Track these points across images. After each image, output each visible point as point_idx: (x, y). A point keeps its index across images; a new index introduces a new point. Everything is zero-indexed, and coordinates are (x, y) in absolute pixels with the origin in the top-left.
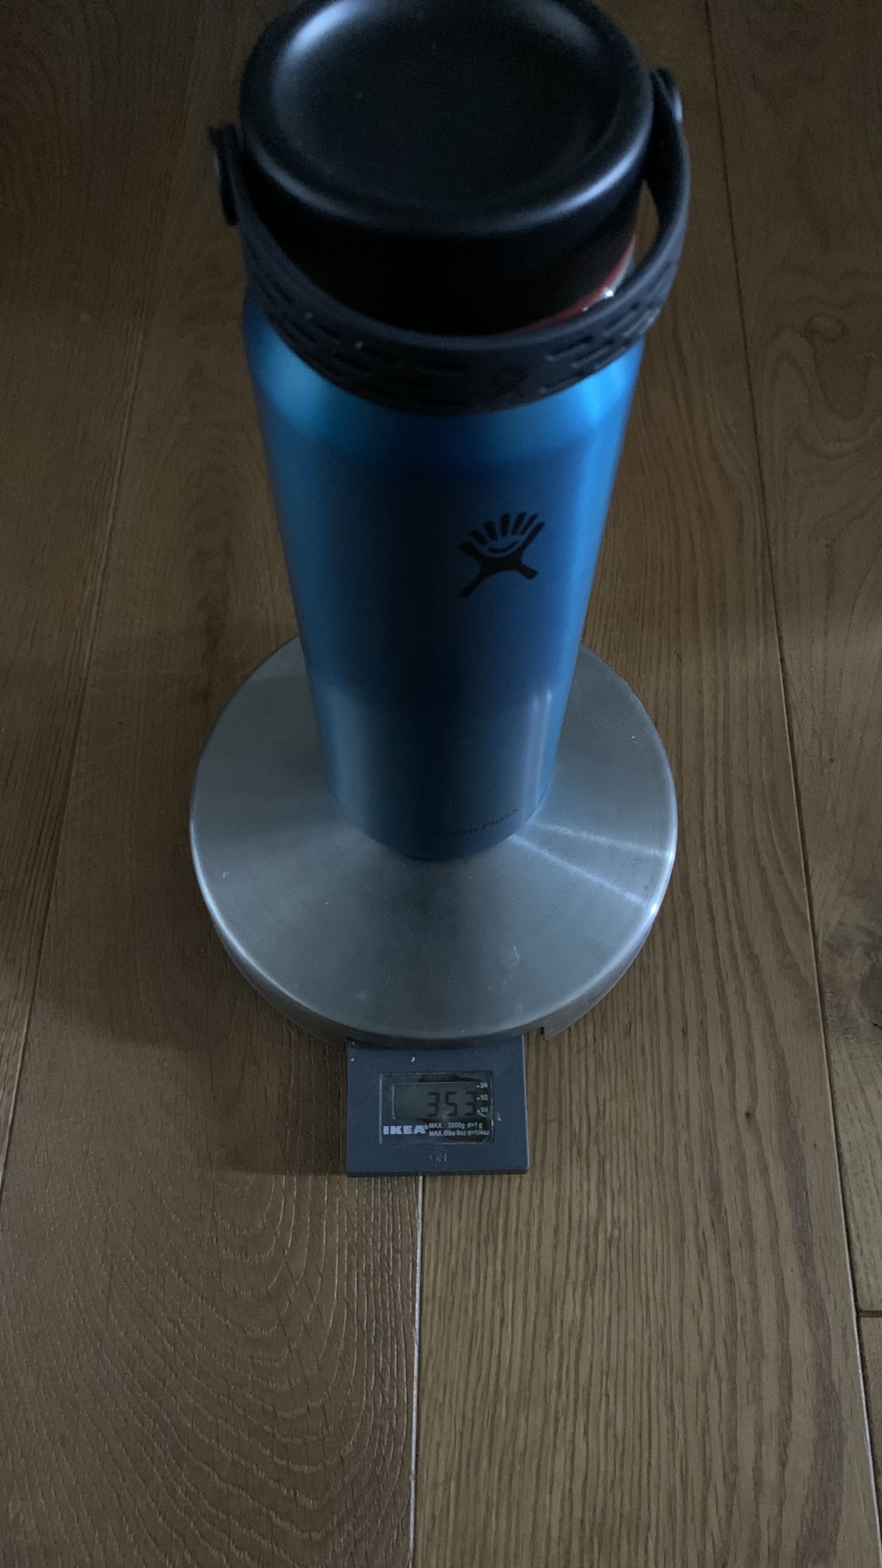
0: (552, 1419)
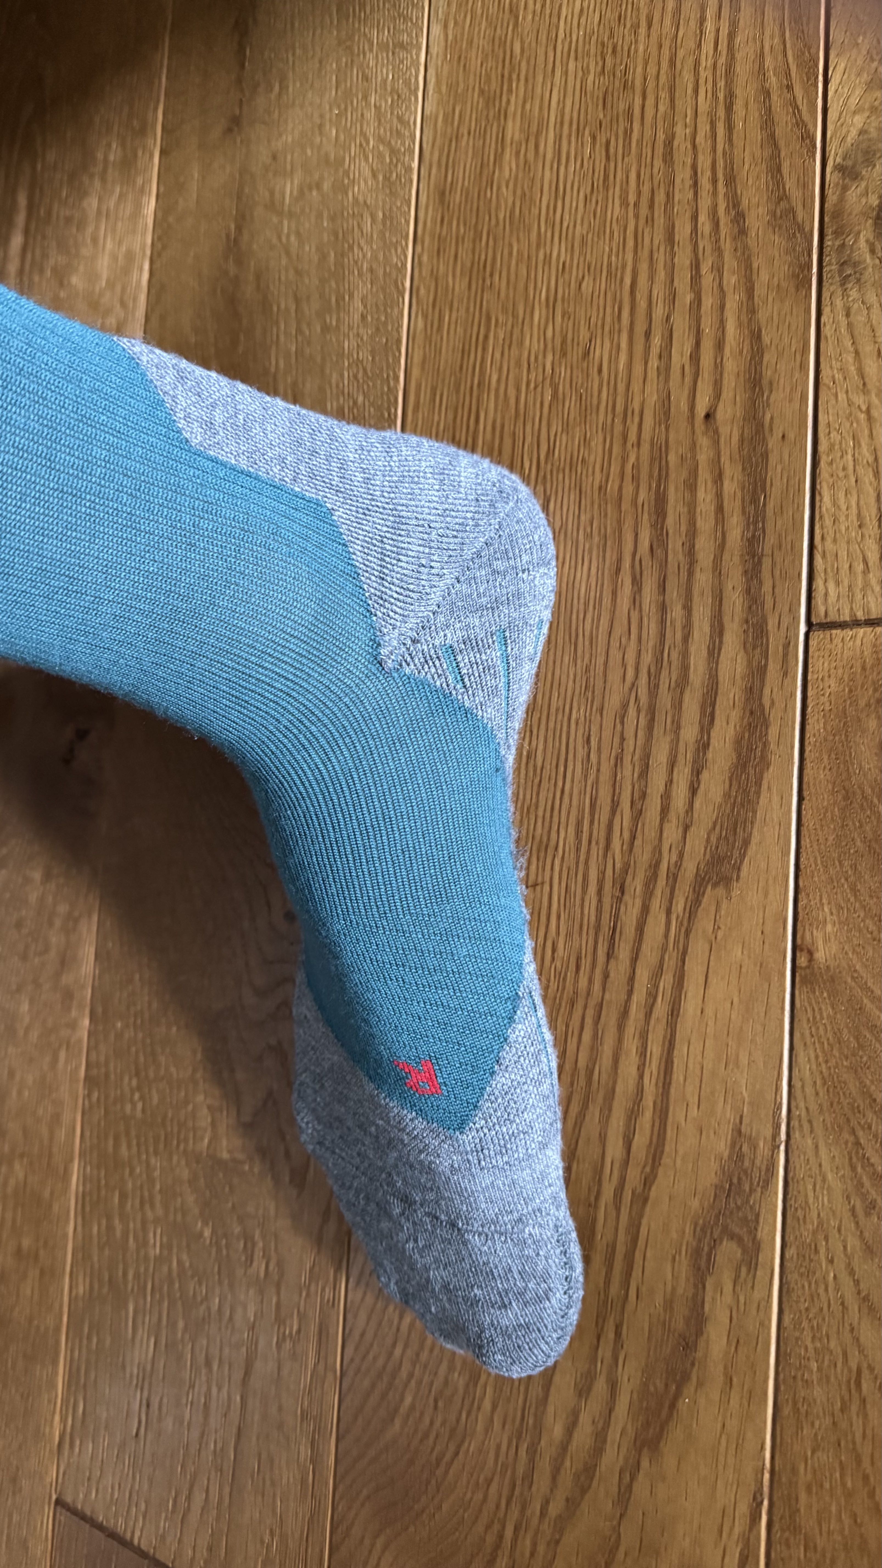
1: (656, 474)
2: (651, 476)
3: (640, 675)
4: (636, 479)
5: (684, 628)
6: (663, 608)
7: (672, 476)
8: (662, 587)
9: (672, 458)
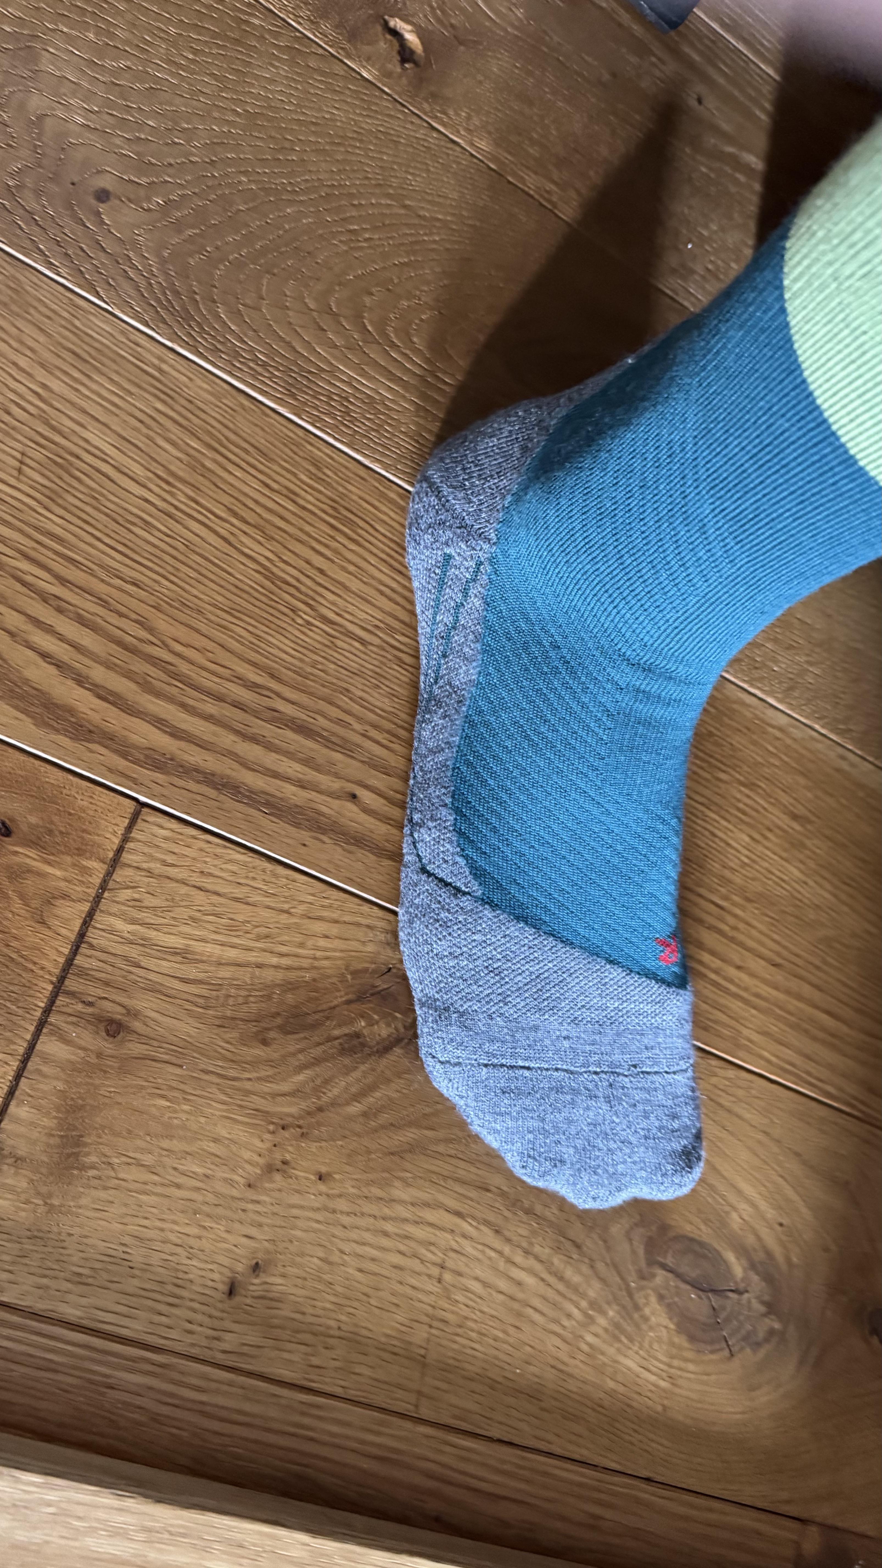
0: (171, 480)
1: (333, 739)
2: (334, 734)
3: (171, 655)
4: (339, 722)
5: (193, 707)
6: (219, 698)
7: (325, 751)
8: (238, 705)
9: (338, 756)
